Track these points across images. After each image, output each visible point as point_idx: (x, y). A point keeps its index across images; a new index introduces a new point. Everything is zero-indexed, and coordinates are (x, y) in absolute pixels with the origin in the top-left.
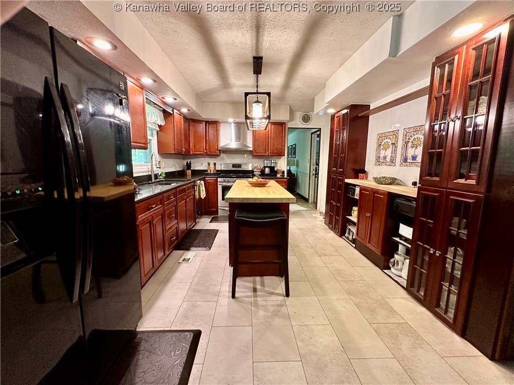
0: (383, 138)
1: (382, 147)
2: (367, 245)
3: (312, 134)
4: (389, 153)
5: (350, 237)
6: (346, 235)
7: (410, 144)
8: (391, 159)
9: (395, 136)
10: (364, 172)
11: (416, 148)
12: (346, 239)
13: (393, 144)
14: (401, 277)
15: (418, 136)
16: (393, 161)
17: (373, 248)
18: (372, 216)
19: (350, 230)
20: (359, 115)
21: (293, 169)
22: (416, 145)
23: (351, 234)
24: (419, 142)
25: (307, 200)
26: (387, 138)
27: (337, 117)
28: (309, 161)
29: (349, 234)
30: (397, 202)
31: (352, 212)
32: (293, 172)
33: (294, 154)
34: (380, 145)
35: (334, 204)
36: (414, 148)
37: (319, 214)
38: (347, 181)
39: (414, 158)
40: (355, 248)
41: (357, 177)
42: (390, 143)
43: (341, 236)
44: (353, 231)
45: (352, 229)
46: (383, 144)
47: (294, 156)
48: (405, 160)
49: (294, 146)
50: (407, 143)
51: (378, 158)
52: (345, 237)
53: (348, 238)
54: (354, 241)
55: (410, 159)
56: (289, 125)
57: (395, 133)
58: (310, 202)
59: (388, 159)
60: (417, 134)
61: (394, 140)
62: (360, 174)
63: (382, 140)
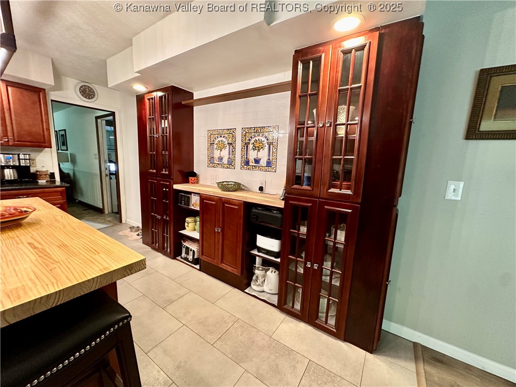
0: (216, 136)
1: (215, 146)
2: (219, 266)
3: (97, 118)
4: (225, 153)
5: (190, 258)
6: (183, 255)
7: (251, 146)
8: (228, 161)
9: (231, 135)
10: (194, 175)
11: (259, 150)
12: (182, 260)
13: (230, 144)
14: (263, 292)
15: (260, 138)
16: (231, 164)
17: (229, 269)
18: (223, 231)
19: (187, 248)
20: (183, 103)
21: (67, 167)
22: (258, 147)
23: (191, 253)
24: (261, 145)
25: (100, 211)
26: (221, 136)
27: (149, 99)
28: (97, 157)
29: (187, 253)
30: (254, 212)
31: (186, 224)
32: (66, 171)
33: (63, 144)
34: (212, 144)
35: (159, 217)
36: (256, 151)
37: (129, 230)
38: (176, 187)
39: (257, 161)
40: (200, 270)
41: (186, 181)
42: (226, 143)
43: (174, 258)
44: (193, 249)
45: (191, 247)
46: (216, 142)
47: (65, 148)
48: (247, 163)
49: (63, 133)
50: (247, 144)
51: (211, 159)
52: (182, 258)
53: (186, 259)
54: (196, 261)
55: (253, 162)
56: (53, 96)
57: (231, 132)
58: (106, 212)
59: (225, 161)
60: (259, 136)
61: (230, 140)
62: (190, 178)
63: (215, 139)
